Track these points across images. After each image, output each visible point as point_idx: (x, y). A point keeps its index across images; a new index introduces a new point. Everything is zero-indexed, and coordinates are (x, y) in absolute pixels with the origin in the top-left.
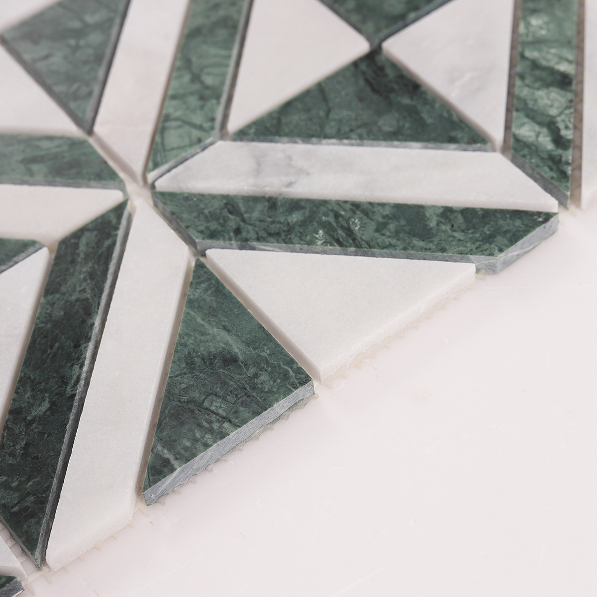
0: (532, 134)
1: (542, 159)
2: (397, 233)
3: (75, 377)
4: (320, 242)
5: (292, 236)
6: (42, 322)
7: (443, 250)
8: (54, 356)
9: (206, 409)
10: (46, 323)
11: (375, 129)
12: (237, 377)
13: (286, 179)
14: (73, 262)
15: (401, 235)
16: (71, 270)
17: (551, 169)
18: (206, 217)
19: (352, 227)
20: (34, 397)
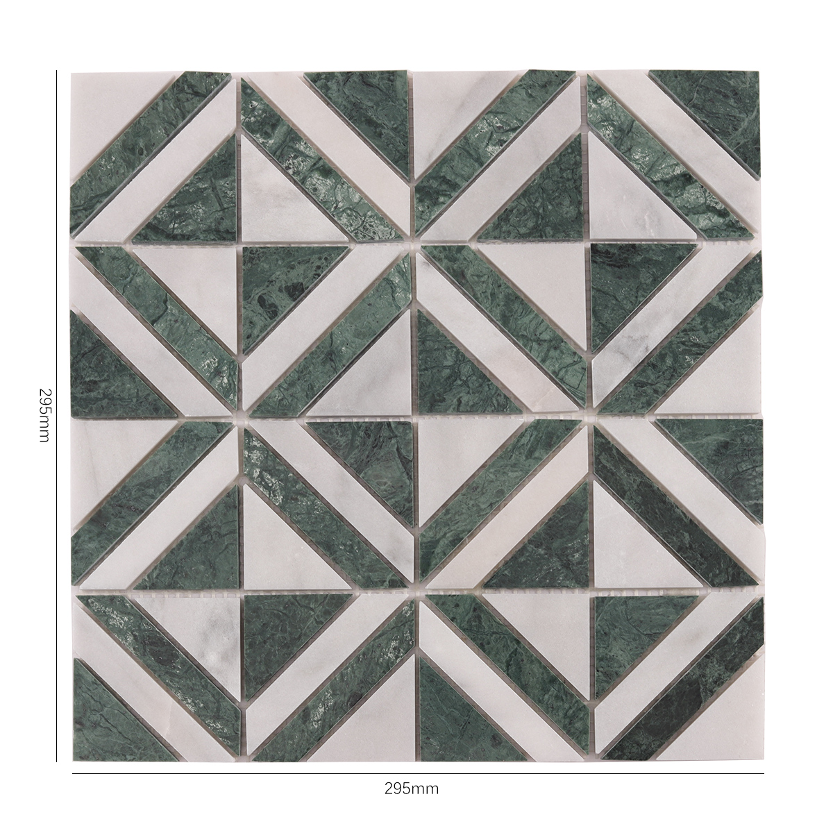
0: (707, 221)
1: (725, 230)
2: (714, 325)
3: (681, 514)
4: (692, 362)
5: (679, 370)
6: (638, 509)
7: (740, 315)
8: (662, 515)
9: (743, 471)
10: (640, 507)
11: (644, 286)
12: (736, 448)
13: (642, 349)
14: (613, 474)
15: (717, 325)
16: (618, 478)
17: (735, 232)
18: (636, 399)
19: (695, 342)
20: (677, 537)
